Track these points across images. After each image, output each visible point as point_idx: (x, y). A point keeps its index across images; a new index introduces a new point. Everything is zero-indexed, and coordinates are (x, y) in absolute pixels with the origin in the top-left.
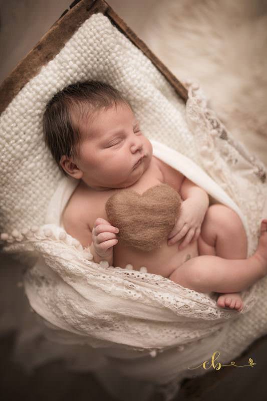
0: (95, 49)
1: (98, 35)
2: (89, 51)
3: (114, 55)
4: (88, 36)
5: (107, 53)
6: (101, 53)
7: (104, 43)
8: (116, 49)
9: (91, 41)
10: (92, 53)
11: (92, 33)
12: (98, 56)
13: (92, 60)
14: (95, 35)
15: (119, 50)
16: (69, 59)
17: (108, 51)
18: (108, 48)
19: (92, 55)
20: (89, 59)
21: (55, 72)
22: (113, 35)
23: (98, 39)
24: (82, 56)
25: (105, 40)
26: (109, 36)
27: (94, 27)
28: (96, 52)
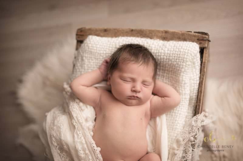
0: (180, 54)
1: (186, 51)
2: (177, 53)
3: (184, 64)
4: (183, 48)
5: (182, 61)
6: (180, 58)
7: (185, 56)
8: (187, 63)
9: (182, 50)
10: (177, 54)
11: (185, 48)
12: (178, 58)
13: (174, 57)
14: (186, 50)
15: (189, 65)
16: (167, 47)
17: (184, 61)
18: (185, 59)
19: (176, 55)
20: (174, 55)
21: (158, 46)
22: (192, 57)
23: (185, 52)
24: (173, 51)
25: (187, 56)
26: (190, 56)
27: (189, 47)
28: (179, 56)
